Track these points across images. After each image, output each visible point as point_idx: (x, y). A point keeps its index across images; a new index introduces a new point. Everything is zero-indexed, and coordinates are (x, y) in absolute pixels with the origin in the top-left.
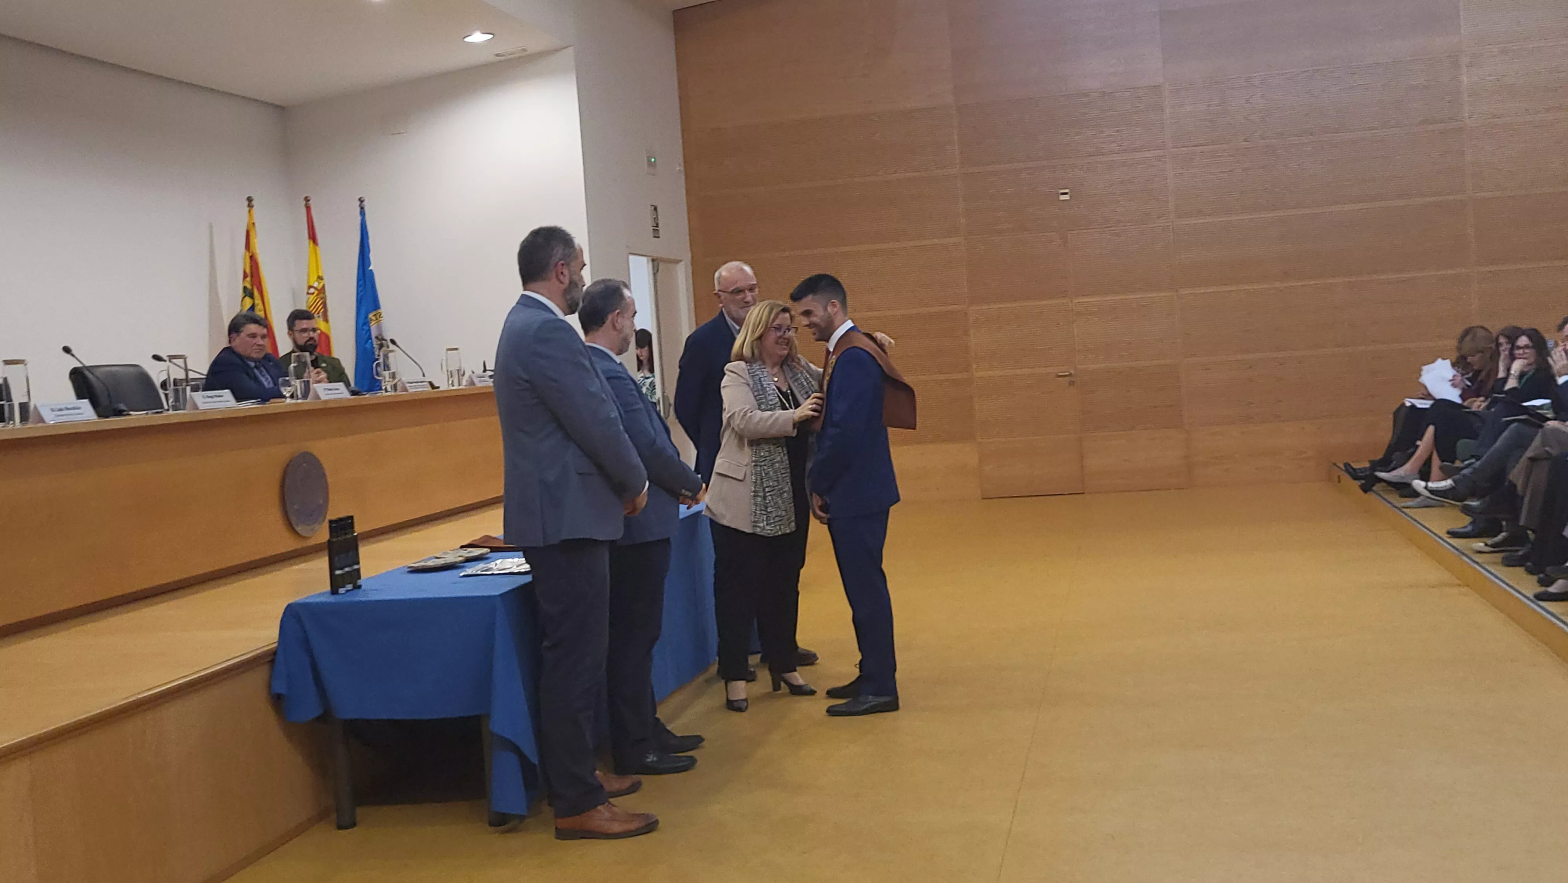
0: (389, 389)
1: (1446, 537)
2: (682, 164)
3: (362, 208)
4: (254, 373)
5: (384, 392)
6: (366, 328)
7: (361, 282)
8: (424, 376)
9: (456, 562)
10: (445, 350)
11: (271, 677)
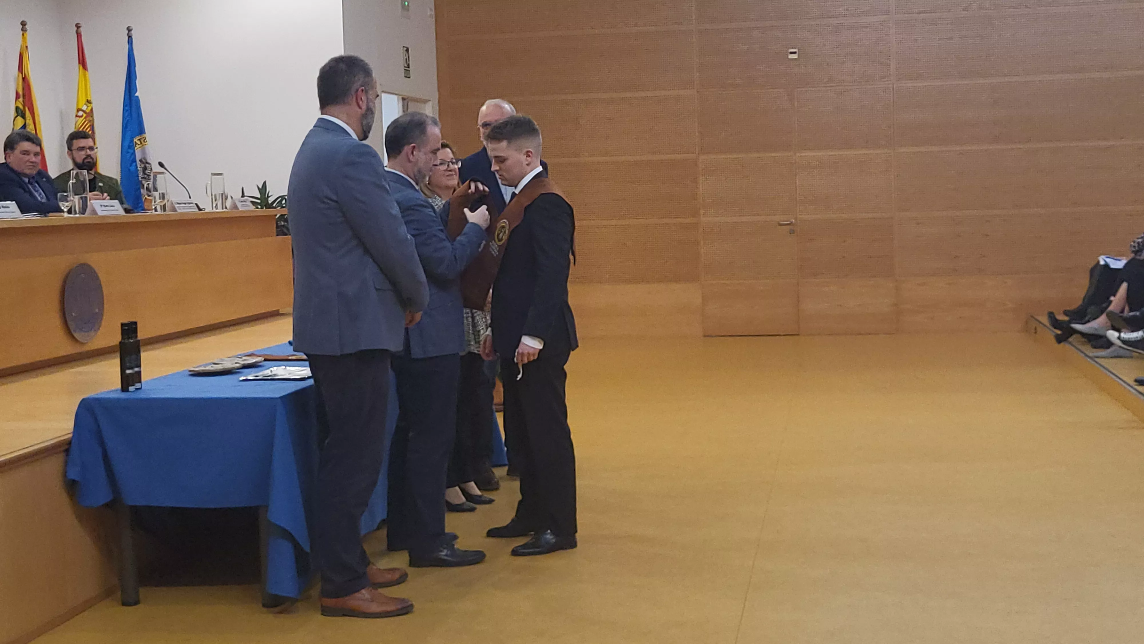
0: (158, 208)
1: (1132, 383)
2: (433, 9)
3: (130, 37)
4: (28, 188)
5: (154, 211)
6: (131, 151)
7: (127, 108)
8: (190, 198)
9: (234, 368)
10: (210, 174)
11: (66, 464)
